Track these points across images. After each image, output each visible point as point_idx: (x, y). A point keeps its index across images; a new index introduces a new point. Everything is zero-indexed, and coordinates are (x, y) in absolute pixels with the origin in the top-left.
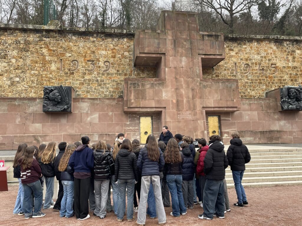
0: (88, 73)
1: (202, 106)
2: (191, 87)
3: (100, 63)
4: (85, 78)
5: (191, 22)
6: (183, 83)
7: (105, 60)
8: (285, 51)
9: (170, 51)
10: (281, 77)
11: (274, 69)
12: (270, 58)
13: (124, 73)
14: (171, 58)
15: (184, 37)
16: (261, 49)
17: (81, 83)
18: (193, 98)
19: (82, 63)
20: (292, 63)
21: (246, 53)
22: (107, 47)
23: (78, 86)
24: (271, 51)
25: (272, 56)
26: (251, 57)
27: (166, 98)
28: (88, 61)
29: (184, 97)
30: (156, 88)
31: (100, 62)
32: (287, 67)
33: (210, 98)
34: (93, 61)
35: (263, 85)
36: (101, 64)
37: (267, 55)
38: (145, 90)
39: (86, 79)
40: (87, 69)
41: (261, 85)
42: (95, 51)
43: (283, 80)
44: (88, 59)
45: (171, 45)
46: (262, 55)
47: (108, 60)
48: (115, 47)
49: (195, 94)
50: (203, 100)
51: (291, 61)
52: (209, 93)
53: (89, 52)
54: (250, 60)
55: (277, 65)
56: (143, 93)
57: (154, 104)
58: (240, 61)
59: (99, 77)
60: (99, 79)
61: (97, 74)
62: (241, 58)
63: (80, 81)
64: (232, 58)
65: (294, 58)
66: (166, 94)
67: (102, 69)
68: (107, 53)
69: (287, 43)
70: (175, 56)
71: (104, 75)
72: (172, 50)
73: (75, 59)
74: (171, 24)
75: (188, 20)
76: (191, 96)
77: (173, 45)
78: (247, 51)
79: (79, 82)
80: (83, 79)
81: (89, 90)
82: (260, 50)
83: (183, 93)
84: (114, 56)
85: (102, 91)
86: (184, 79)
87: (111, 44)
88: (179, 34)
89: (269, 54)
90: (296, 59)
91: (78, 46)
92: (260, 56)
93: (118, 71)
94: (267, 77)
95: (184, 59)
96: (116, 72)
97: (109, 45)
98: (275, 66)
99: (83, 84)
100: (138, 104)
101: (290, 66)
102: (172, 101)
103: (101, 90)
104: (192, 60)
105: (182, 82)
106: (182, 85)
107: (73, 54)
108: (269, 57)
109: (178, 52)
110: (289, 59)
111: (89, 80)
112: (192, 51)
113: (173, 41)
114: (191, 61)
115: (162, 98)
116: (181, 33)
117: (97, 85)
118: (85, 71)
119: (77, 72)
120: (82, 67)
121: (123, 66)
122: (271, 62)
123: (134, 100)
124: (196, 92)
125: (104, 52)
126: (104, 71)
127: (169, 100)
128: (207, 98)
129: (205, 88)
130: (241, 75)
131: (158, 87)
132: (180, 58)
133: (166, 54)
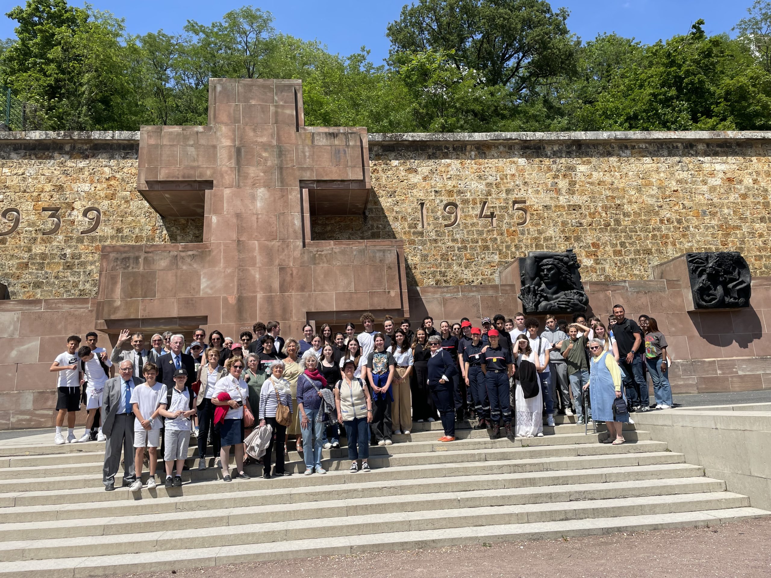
0: (42, 239)
1: (305, 310)
2: (277, 262)
3: (75, 212)
4: (34, 250)
5: (281, 103)
6: (256, 253)
7: (89, 205)
8: (549, 169)
9: (225, 175)
10: (540, 232)
11: (521, 212)
12: (511, 186)
13: (134, 236)
14: (227, 192)
15: (264, 139)
16: (486, 165)
17: (23, 263)
18: (283, 288)
19: (28, 216)
20: (567, 197)
21: (449, 176)
22: (94, 174)
23: (14, 270)
24: (513, 171)
25: (514, 182)
26: (462, 185)
27: (210, 291)
28: (44, 209)
29: (258, 290)
30: (184, 267)
31: (75, 210)
32: (556, 206)
33: (327, 287)
34: (57, 210)
35: (493, 253)
36: (77, 215)
37: (502, 179)
38: (153, 274)
39: (36, 255)
40: (40, 230)
41: (486, 252)
42: (65, 186)
43: (545, 238)
44: (46, 205)
45: (230, 159)
46: (490, 179)
47: (96, 206)
48: (115, 174)
49: (288, 279)
50: (309, 295)
51: (563, 191)
52: (325, 277)
53: (48, 187)
54: (460, 192)
55: (527, 204)
56: (149, 281)
57: (176, 308)
58: (433, 197)
59: (70, 247)
60: (68, 251)
61: (65, 242)
62: (437, 189)
63: (20, 258)
64: (414, 191)
65: (572, 183)
66: (209, 282)
67: (79, 228)
68: (93, 189)
69: (555, 149)
70: (239, 187)
71: (82, 242)
72: (229, 172)
73: (12, 206)
74: (232, 111)
75: (276, 98)
76: (276, 285)
77: (233, 161)
78: (452, 173)
79: (17, 261)
80: (26, 255)
81: (41, 280)
82: (485, 168)
83: (254, 277)
84: (113, 194)
85: (74, 282)
86: (259, 244)
87: (106, 166)
88: (251, 134)
89: (508, 177)
90: (577, 186)
91: (22, 174)
92: (484, 183)
93: (119, 230)
94: (502, 234)
95: (261, 192)
96: (114, 233)
97: (100, 169)
98: (523, 204)
99: (27, 265)
100: (132, 310)
101: (561, 203)
102: (225, 299)
103: (70, 279)
104: (283, 196)
105: (255, 249)
106: (253, 258)
107: (8, 194)
108: (508, 185)
109: (246, 177)
110: (560, 186)
111: (43, 256)
112: (284, 174)
113: (233, 150)
114: (280, 199)
115: (198, 292)
116: (254, 130)
117: (61, 267)
118: (34, 235)
119: (14, 238)
120: (29, 225)
121: (133, 218)
122: (513, 197)
123: (122, 299)
124: (292, 274)
125: (86, 187)
126: (82, 233)
127: (217, 299)
128: (320, 288)
129: (315, 264)
130: (436, 231)
131: (190, 265)
132: (251, 191)
133: (214, 182)
